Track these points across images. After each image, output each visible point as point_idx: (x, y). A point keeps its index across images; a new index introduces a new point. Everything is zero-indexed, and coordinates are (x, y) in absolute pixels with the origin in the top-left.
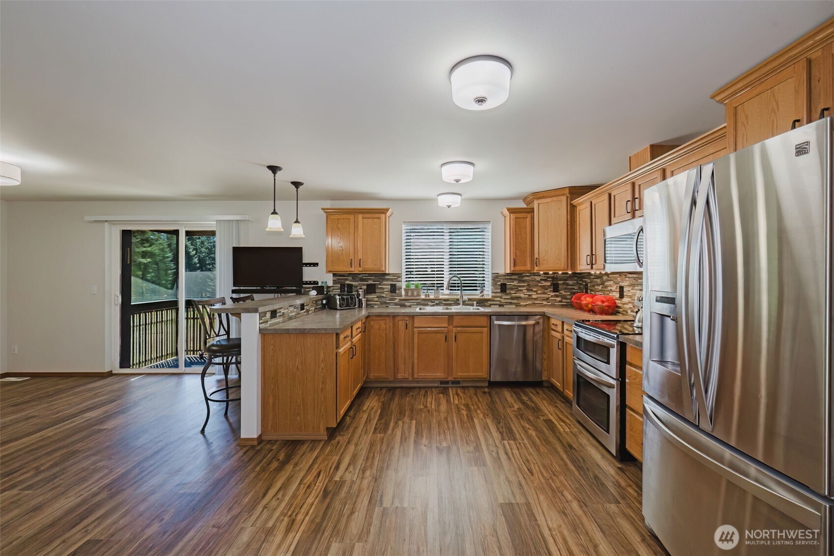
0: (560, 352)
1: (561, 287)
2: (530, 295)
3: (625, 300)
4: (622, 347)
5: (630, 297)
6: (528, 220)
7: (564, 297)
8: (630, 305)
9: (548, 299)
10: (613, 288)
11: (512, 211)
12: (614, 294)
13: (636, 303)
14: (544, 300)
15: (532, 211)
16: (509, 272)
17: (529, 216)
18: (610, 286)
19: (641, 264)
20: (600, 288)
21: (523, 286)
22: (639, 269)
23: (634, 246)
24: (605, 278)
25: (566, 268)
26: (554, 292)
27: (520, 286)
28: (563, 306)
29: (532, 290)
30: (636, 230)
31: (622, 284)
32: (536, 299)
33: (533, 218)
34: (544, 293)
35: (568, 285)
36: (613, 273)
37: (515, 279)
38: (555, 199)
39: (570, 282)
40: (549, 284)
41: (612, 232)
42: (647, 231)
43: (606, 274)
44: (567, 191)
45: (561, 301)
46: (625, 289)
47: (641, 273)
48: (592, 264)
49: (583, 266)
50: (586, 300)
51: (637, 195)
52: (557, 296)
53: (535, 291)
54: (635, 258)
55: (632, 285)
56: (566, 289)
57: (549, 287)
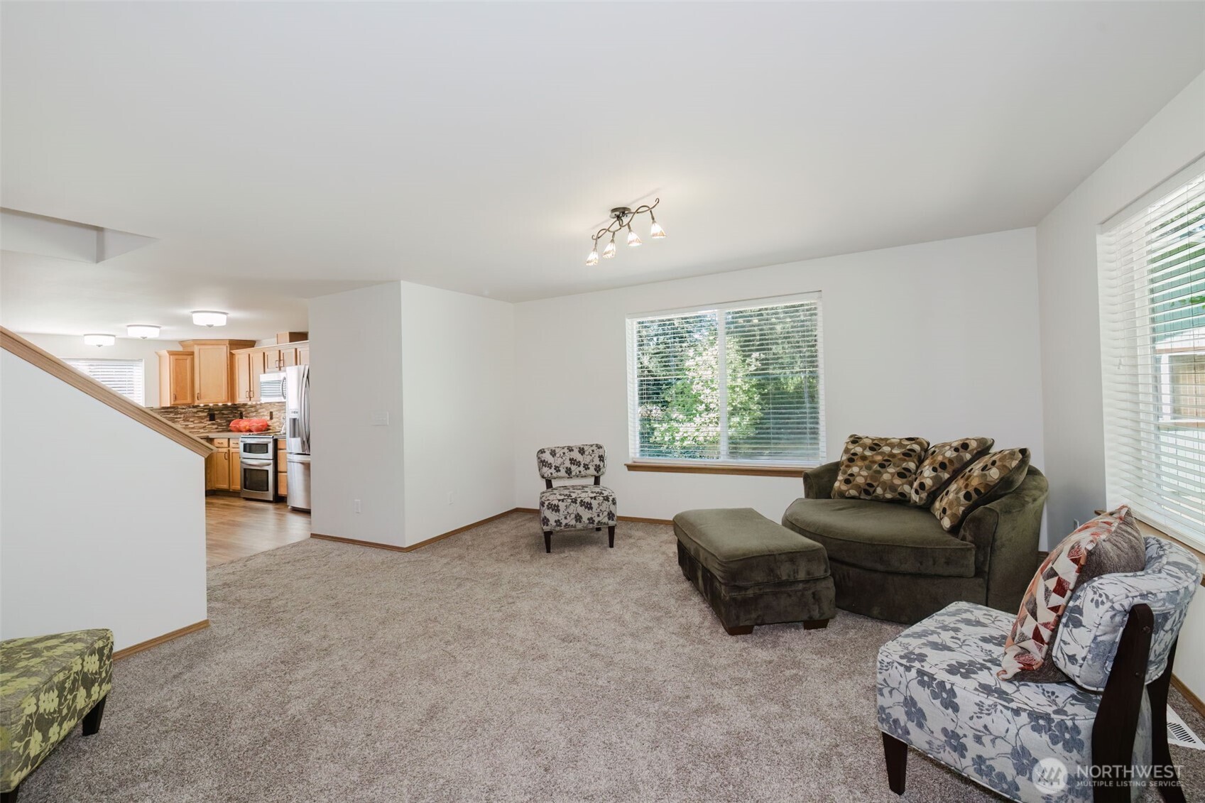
0: (227, 461)
1: (216, 416)
2: (186, 425)
3: (274, 420)
4: (276, 441)
5: (277, 418)
6: (188, 362)
7: (220, 425)
8: (278, 423)
9: (204, 427)
10: (265, 414)
11: (172, 353)
12: (266, 417)
13: (282, 420)
14: (201, 428)
15: (192, 354)
16: (169, 406)
17: (189, 357)
18: (263, 412)
19: (285, 398)
20: (254, 414)
21: (180, 418)
22: (283, 400)
23: (281, 387)
24: (258, 407)
25: (227, 399)
26: (210, 420)
27: (177, 418)
28: (218, 432)
29: (188, 421)
30: (282, 379)
31: (272, 410)
32: (193, 428)
33: (193, 360)
34: (201, 422)
35: (223, 414)
36: (265, 403)
37: (171, 412)
38: (216, 347)
39: (225, 412)
40: (206, 414)
41: (264, 378)
42: (288, 379)
43: (261, 404)
44: (228, 342)
45: (217, 428)
46: (274, 413)
47: (285, 402)
48: (250, 398)
49: (241, 398)
50: (244, 423)
51: (282, 359)
52: (213, 424)
53: (192, 422)
54: (281, 394)
55: (279, 411)
56: (221, 418)
57: (206, 417)
